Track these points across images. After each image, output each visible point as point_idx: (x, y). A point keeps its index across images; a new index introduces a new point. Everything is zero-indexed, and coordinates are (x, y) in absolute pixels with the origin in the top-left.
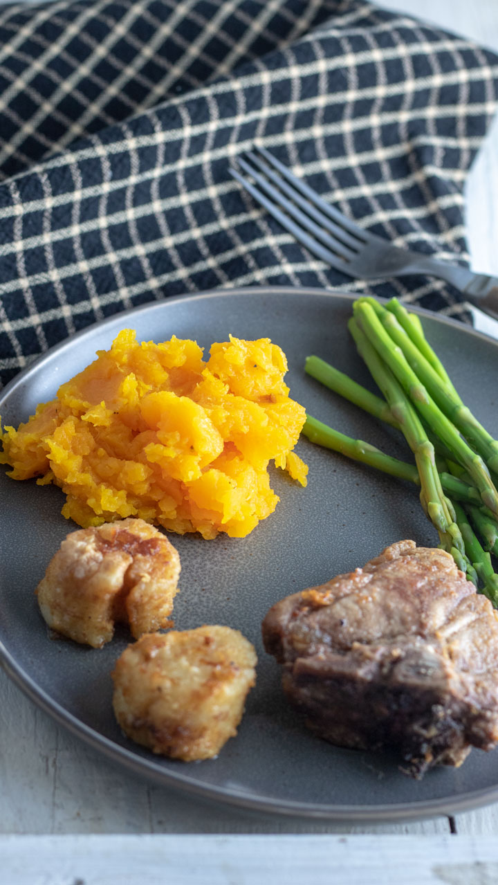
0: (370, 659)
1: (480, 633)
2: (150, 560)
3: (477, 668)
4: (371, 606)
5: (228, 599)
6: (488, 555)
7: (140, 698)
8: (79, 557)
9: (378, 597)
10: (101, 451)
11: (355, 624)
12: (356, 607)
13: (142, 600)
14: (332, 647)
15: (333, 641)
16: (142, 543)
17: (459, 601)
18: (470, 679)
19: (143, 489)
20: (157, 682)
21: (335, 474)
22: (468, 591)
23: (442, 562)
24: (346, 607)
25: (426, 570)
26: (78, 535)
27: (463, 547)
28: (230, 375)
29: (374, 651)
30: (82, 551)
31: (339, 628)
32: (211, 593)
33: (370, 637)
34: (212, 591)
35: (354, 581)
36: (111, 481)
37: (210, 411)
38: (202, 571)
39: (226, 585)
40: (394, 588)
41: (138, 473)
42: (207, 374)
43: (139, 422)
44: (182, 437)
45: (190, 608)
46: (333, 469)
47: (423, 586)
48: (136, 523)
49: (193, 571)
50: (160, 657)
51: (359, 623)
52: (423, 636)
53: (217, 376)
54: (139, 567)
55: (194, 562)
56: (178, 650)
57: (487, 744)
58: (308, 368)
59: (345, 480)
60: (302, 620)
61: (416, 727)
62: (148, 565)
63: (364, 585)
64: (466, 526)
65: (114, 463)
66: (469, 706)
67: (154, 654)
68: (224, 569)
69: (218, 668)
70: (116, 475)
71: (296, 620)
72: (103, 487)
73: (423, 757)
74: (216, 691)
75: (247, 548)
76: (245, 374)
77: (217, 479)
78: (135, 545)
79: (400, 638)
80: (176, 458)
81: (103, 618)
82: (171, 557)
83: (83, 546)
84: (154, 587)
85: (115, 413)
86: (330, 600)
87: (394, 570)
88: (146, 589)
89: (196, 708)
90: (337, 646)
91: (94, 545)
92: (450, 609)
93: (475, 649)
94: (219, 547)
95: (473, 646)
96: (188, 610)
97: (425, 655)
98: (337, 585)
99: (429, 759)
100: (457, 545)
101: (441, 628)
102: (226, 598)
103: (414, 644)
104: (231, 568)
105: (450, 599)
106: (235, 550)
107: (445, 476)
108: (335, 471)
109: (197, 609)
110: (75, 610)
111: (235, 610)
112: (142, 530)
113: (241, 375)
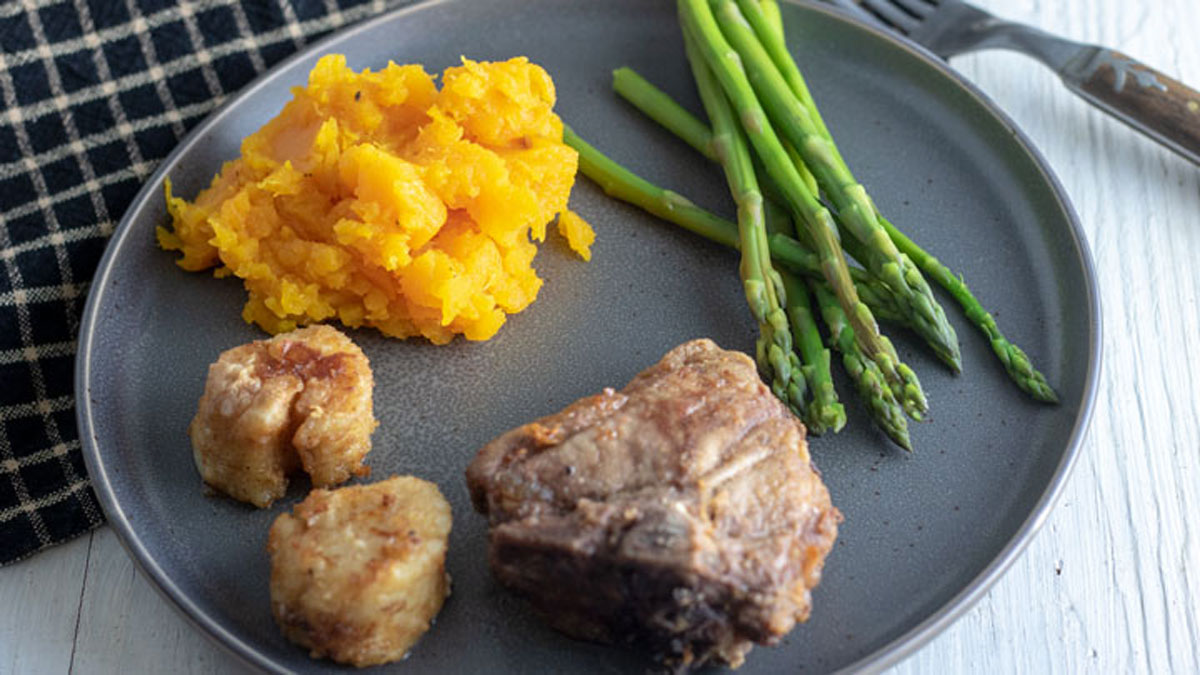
0: (594, 524)
1: (768, 478)
2: (328, 386)
3: (755, 530)
4: (614, 444)
5: (455, 430)
6: (827, 352)
7: (292, 582)
8: (228, 385)
9: (626, 430)
10: (286, 230)
11: (588, 472)
12: (593, 448)
13: (310, 444)
14: (554, 505)
15: (556, 496)
16: (321, 361)
17: (746, 431)
18: (735, 547)
19: (339, 281)
20: (308, 562)
21: (634, 239)
22: (766, 414)
23: (736, 373)
24: (579, 448)
25: (708, 385)
26: (236, 354)
27: (788, 344)
28: (468, 112)
29: (600, 512)
30: (234, 377)
31: (565, 478)
32: (433, 422)
33: (606, 489)
34: (435, 419)
35: (598, 408)
36: (296, 272)
37: (423, 170)
38: (425, 391)
39: (455, 410)
40: (653, 417)
41: (328, 260)
42: (434, 112)
43: (338, 186)
44: (383, 208)
45: (401, 445)
46: (632, 232)
47: (696, 412)
48: (320, 332)
49: (412, 391)
50: (320, 526)
51: (593, 470)
52: (679, 487)
53: (449, 115)
54: (310, 396)
55: (417, 377)
56: (346, 514)
57: (766, 638)
58: (618, 85)
59: (647, 248)
60: (515, 468)
61: (659, 618)
62: (323, 394)
63: (611, 413)
64: (801, 311)
65: (299, 246)
66: (729, 587)
67: (311, 522)
68: (456, 386)
69: (391, 541)
70: (302, 263)
71: (507, 468)
72: (285, 282)
73: (680, 656)
74: (380, 575)
75: (493, 355)
76: (489, 110)
77: (433, 264)
78: (311, 365)
79: (647, 491)
80: (375, 238)
81: (267, 468)
82: (358, 381)
83: (237, 369)
84: (327, 426)
85: (306, 175)
86: (556, 437)
87: (659, 389)
88: (314, 428)
89: (355, 598)
90: (561, 504)
91: (252, 368)
92: (728, 444)
93: (755, 501)
94: (453, 355)
95: (753, 497)
96: (398, 448)
97: (670, 518)
98: (572, 415)
99: (689, 659)
100: (779, 341)
101: (709, 474)
102: (452, 428)
103: (660, 501)
104: (466, 385)
105: (733, 429)
106: (475, 359)
107: (779, 238)
108: (634, 235)
109: (410, 447)
110: (229, 458)
111: (462, 445)
112: (327, 341)
113: (484, 111)
